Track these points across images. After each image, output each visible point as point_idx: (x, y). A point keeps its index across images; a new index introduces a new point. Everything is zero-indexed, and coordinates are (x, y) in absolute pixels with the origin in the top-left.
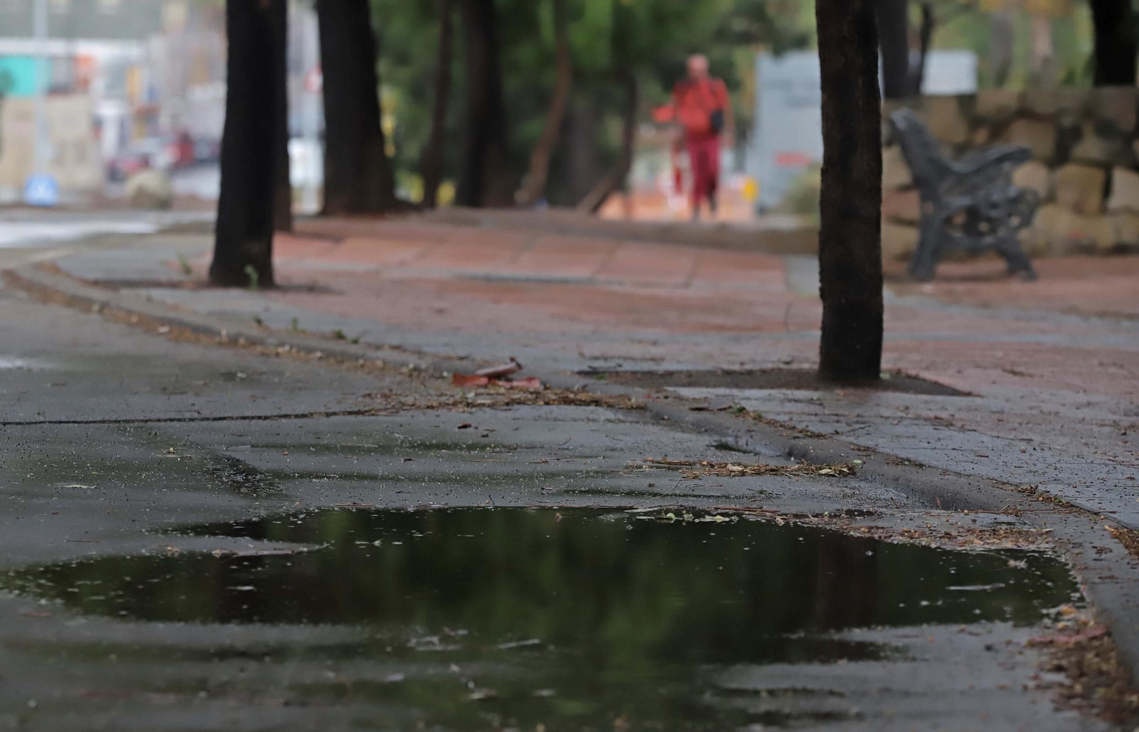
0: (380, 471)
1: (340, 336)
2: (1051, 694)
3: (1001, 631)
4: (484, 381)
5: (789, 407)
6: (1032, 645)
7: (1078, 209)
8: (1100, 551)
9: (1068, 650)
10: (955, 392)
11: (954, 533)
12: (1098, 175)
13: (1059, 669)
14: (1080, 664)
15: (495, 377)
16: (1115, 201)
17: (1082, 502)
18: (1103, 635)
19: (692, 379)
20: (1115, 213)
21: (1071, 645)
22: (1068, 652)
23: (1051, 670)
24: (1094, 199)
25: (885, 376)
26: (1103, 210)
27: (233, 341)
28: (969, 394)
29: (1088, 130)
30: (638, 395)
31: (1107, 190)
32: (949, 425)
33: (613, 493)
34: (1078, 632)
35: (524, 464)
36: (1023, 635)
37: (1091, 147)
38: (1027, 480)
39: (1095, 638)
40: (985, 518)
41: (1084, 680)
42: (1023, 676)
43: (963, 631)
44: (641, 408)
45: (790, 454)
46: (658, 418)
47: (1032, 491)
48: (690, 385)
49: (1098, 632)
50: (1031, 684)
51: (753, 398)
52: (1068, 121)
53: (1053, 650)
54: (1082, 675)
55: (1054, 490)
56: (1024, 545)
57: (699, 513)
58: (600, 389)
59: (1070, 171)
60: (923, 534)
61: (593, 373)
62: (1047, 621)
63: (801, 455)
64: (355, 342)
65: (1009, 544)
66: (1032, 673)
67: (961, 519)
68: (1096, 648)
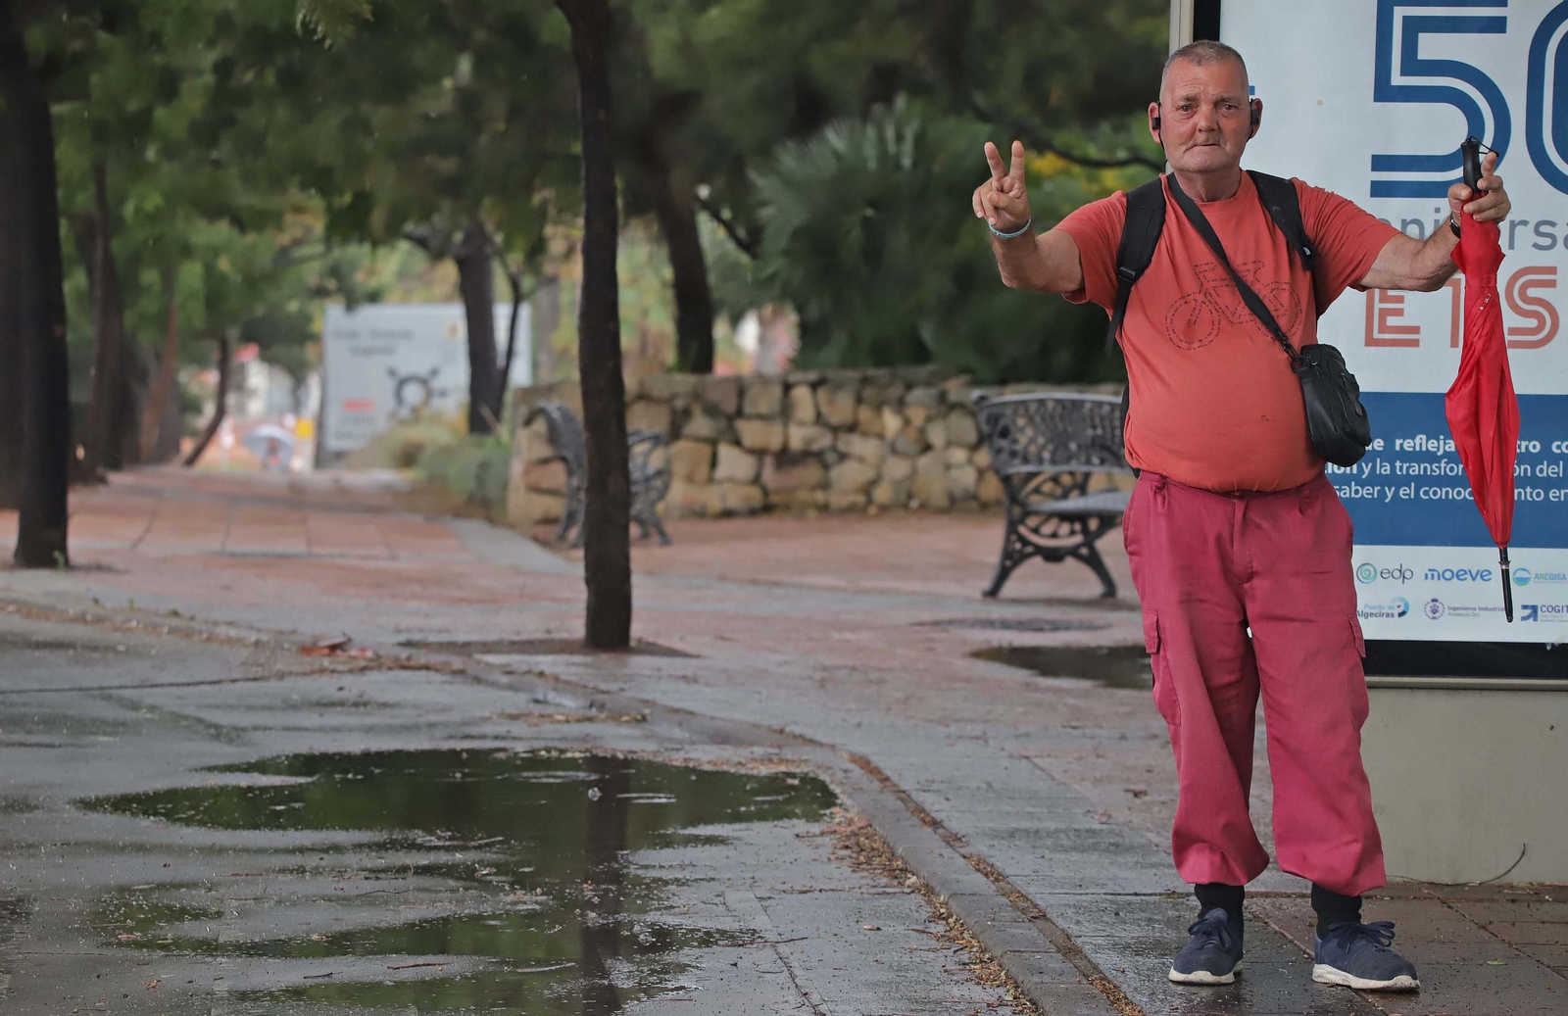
0: (306, 723)
1: (176, 614)
2: (847, 862)
3: (800, 825)
4: (326, 651)
5: (574, 669)
6: (823, 834)
7: (690, 479)
8: (846, 771)
9: (847, 836)
10: (686, 655)
11: (743, 761)
12: (707, 450)
13: (847, 847)
14: (858, 844)
15: (333, 648)
16: (721, 472)
17: (819, 738)
18: (867, 826)
19: (488, 648)
20: (721, 482)
21: (848, 833)
22: (848, 837)
23: (841, 849)
24: (703, 471)
25: (633, 643)
26: (711, 480)
27: (81, 619)
28: (698, 657)
29: (697, 410)
30: (457, 662)
31: (714, 462)
32: (695, 681)
33: (483, 737)
34: (850, 825)
35: (406, 716)
36: (816, 828)
37: (700, 425)
38: (776, 724)
39: (862, 828)
40: (759, 751)
41: (864, 853)
42: (824, 852)
43: (776, 826)
44: (461, 672)
45: (591, 706)
46: (478, 680)
47: (782, 731)
48: (489, 652)
49: (863, 823)
50: (832, 857)
51: (545, 662)
52: (679, 404)
53: (837, 836)
54: (862, 850)
55: (797, 730)
56: (793, 769)
57: (562, 751)
58: (422, 657)
59: (681, 446)
60: (723, 763)
61: (409, 644)
62: (825, 818)
63: (602, 707)
64: (192, 618)
65: (783, 768)
66: (830, 851)
67: (743, 754)
68: (865, 834)
